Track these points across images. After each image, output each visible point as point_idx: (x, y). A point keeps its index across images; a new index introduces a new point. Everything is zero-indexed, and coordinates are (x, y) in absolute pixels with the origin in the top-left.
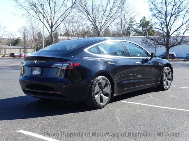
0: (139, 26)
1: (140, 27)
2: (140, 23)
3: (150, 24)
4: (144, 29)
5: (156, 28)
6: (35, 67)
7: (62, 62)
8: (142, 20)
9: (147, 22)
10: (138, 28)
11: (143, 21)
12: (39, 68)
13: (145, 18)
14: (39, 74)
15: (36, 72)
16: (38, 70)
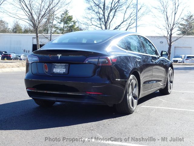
0: (60, 21)
1: (60, 23)
2: (60, 17)
3: (73, 20)
4: (66, 25)
5: (93, 25)
6: (58, 63)
7: (98, 57)
8: (63, 14)
9: (69, 16)
10: (59, 24)
11: (64, 16)
12: (64, 64)
13: (67, 12)
14: (65, 71)
15: (60, 69)
16: (63, 67)
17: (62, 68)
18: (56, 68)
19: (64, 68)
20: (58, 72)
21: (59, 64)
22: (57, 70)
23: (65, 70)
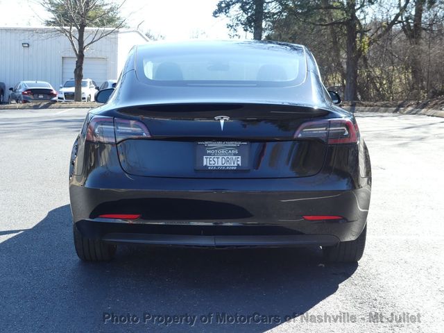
12: (236, 144)
14: (240, 163)
15: (222, 158)
16: (233, 152)
17: (230, 154)
18: (210, 154)
19: (235, 155)
20: (220, 164)
21: (219, 144)
22: (216, 160)
23: (240, 159)
